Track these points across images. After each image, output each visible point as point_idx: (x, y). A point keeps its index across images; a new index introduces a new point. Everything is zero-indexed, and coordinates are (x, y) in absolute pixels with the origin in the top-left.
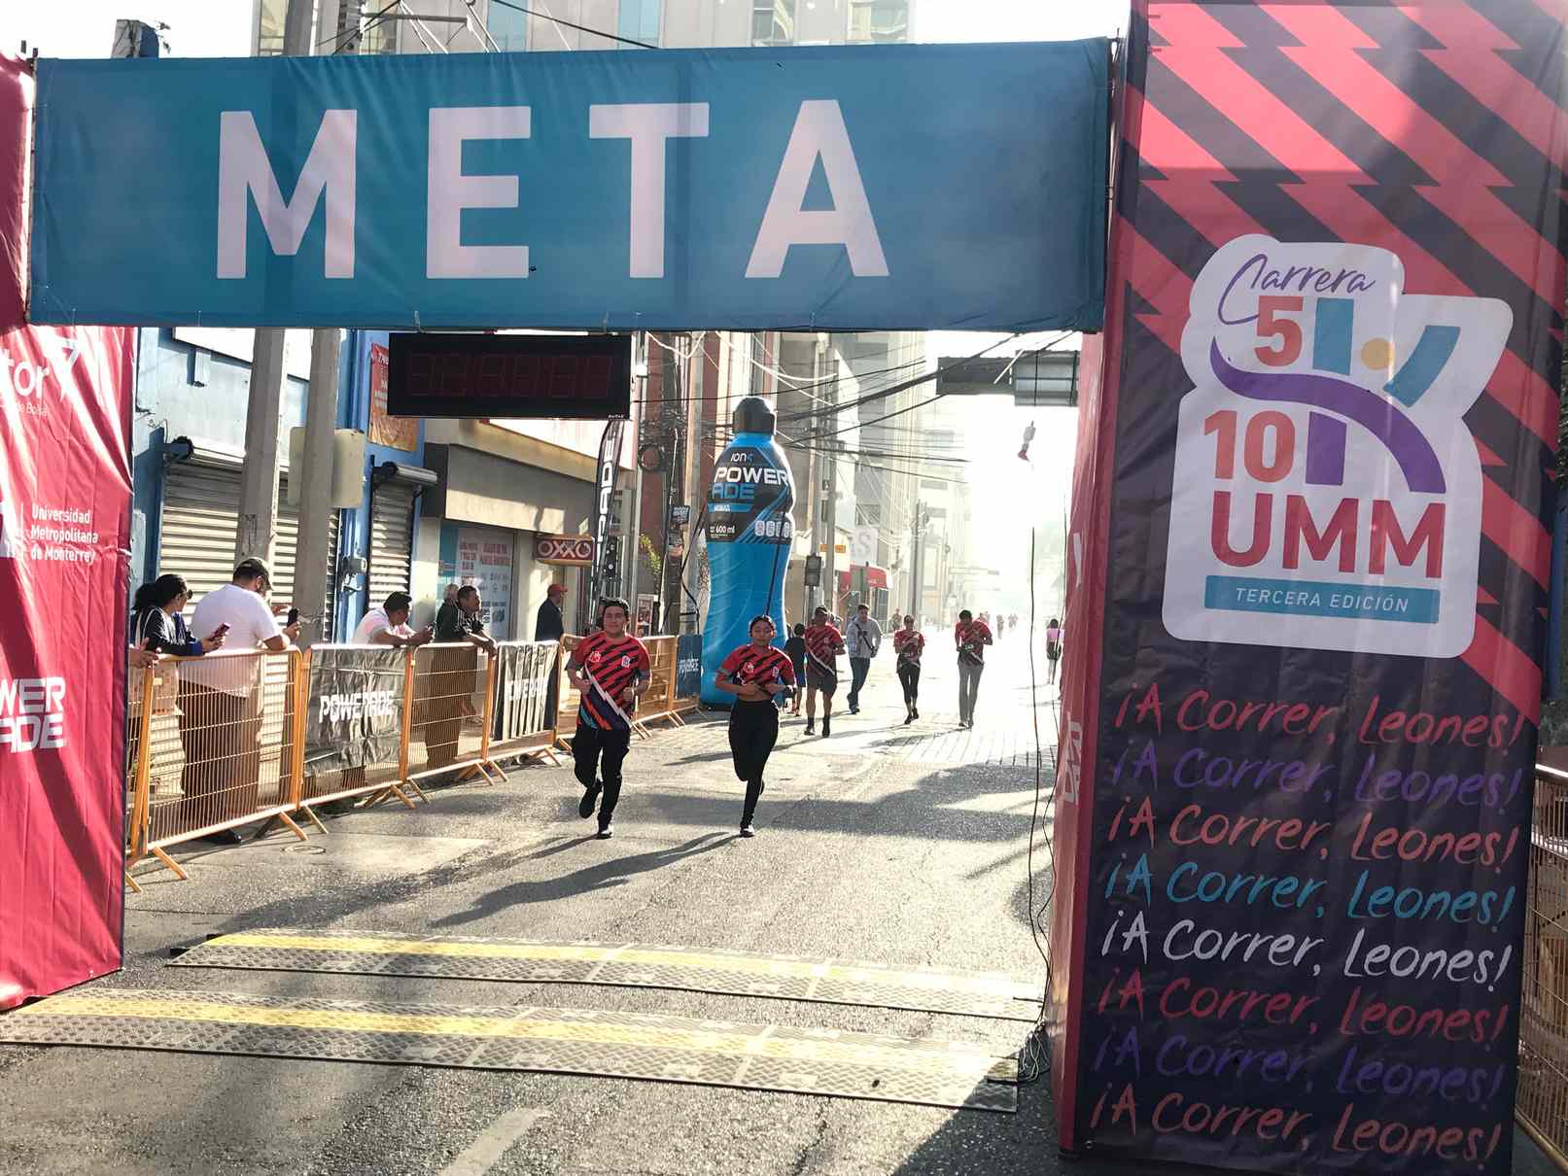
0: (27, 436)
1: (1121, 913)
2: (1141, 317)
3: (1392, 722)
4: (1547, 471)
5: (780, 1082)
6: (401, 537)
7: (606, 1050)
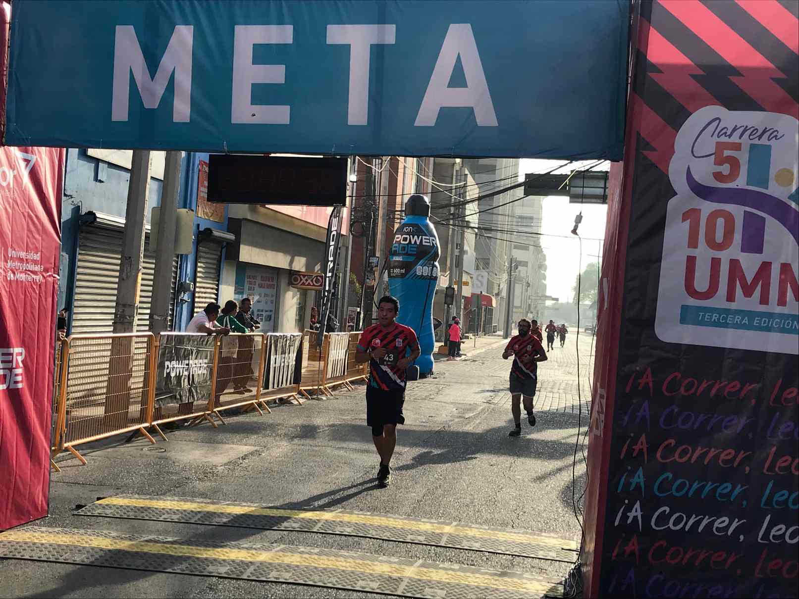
0: (6, 210)
1: (626, 501)
2: (646, 153)
3: (789, 394)
5: (424, 594)
6: (213, 271)
7: (324, 571)
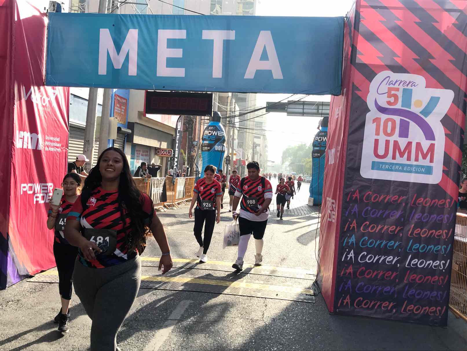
0: (45, 117)
1: (347, 250)
2: (357, 92)
3: (420, 201)
4: (462, 135)
5: (252, 294)
